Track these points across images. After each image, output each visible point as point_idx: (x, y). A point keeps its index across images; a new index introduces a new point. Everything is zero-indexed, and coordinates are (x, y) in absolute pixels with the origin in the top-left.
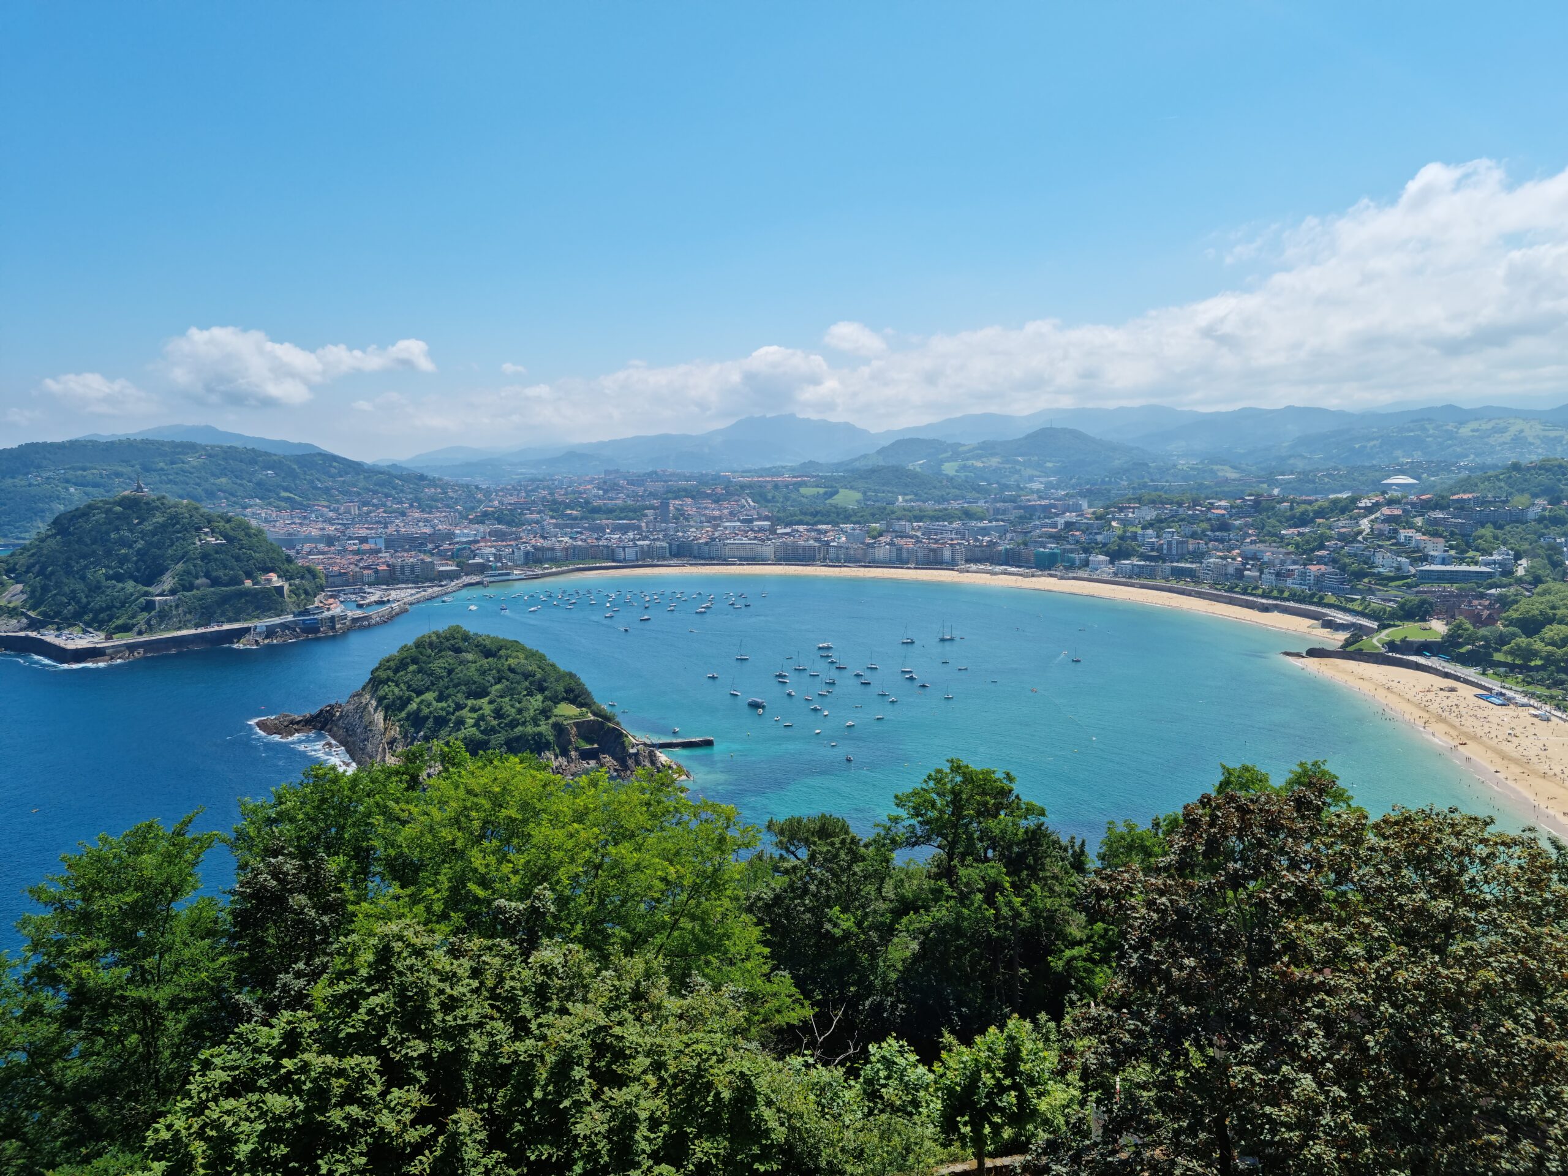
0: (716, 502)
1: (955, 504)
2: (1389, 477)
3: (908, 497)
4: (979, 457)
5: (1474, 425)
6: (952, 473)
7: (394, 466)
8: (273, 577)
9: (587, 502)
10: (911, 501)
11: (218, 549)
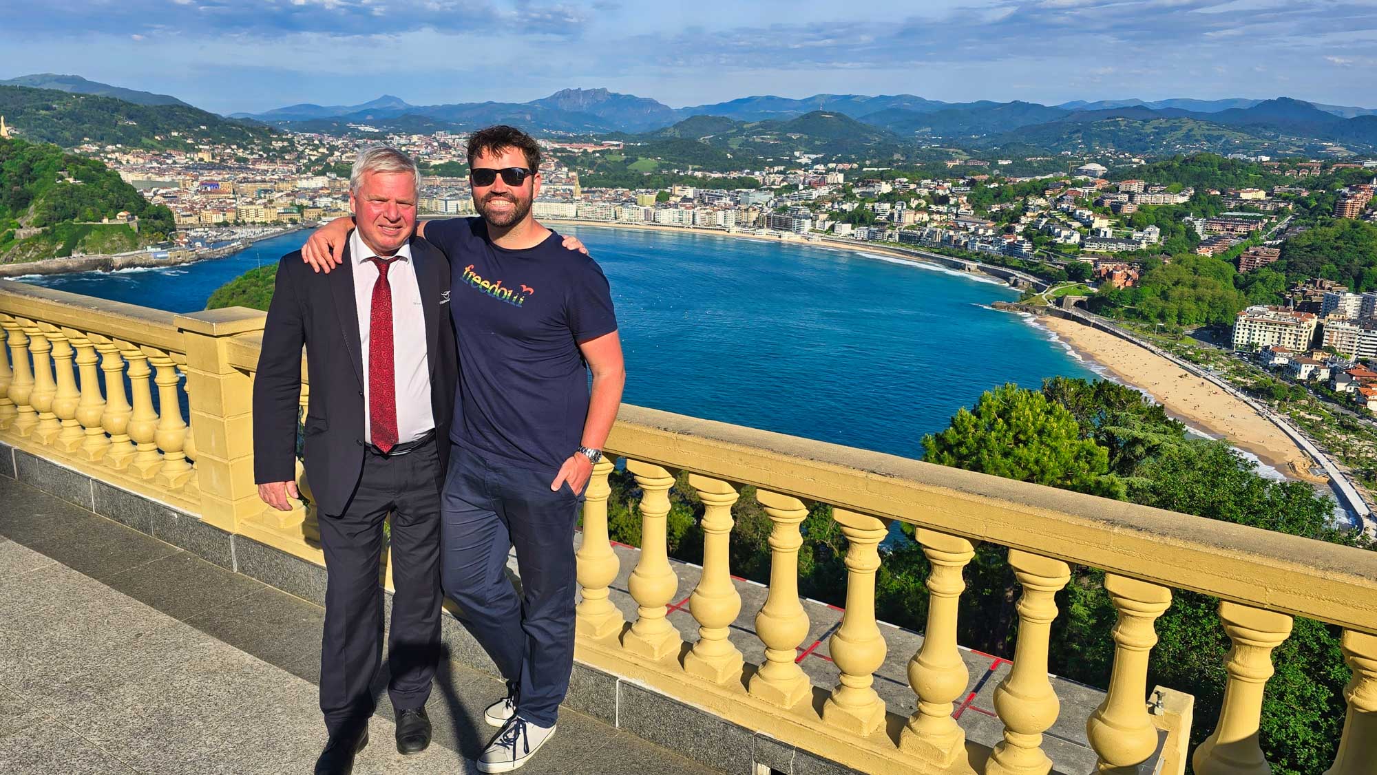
1: (735, 175)
2: (1083, 163)
3: (696, 167)
4: (758, 134)
5: (1156, 122)
6: (735, 147)
7: (248, 120)
8: (127, 215)
10: (698, 170)
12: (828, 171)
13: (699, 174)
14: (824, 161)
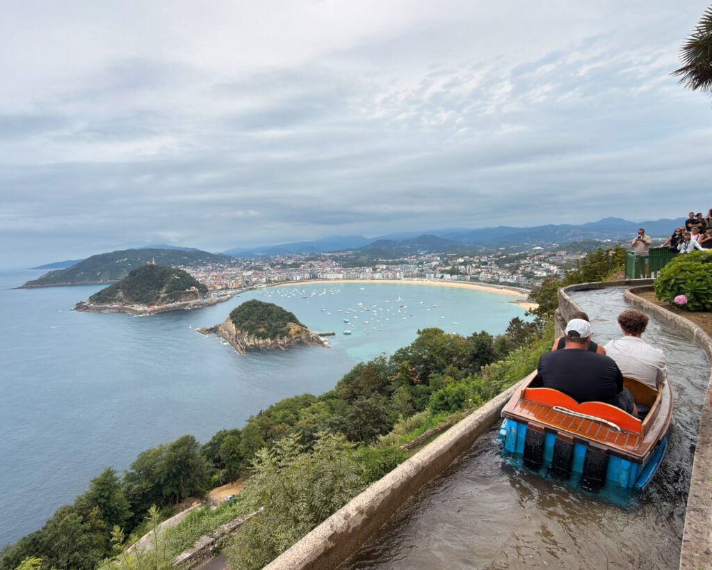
0: (322, 261)
1: (397, 260)
2: (534, 247)
3: (382, 258)
5: (560, 230)
8: (194, 288)
9: (282, 263)
11: (178, 280)
12: (433, 256)
13: (385, 260)
14: (430, 253)
